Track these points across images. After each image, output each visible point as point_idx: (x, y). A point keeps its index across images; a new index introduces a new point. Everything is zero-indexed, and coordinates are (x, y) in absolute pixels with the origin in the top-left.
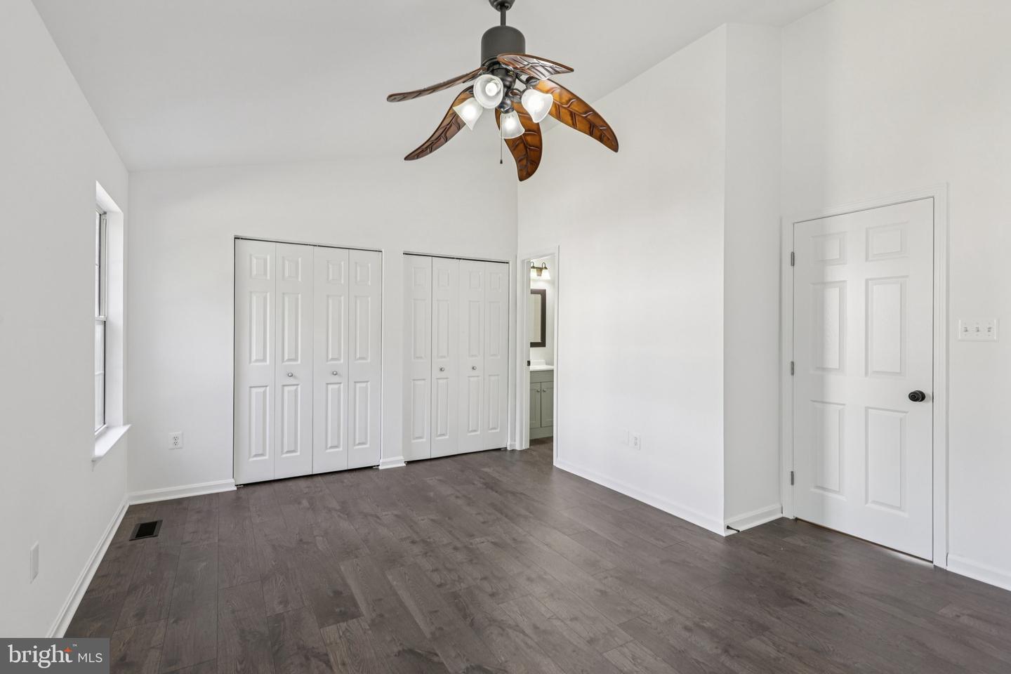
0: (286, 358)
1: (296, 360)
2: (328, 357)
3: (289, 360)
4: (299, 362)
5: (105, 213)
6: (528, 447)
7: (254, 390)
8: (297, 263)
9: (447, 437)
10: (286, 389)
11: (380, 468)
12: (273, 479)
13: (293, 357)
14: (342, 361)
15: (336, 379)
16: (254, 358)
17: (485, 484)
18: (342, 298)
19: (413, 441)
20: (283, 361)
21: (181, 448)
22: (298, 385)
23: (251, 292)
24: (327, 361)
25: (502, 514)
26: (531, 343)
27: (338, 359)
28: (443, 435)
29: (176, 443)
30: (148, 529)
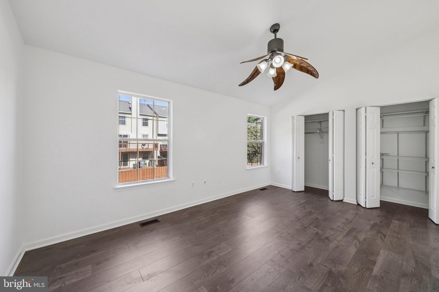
5: (263, 118)
11: (344, 201)
19: (359, 195)
28: (373, 197)
29: (279, 173)
30: (263, 189)
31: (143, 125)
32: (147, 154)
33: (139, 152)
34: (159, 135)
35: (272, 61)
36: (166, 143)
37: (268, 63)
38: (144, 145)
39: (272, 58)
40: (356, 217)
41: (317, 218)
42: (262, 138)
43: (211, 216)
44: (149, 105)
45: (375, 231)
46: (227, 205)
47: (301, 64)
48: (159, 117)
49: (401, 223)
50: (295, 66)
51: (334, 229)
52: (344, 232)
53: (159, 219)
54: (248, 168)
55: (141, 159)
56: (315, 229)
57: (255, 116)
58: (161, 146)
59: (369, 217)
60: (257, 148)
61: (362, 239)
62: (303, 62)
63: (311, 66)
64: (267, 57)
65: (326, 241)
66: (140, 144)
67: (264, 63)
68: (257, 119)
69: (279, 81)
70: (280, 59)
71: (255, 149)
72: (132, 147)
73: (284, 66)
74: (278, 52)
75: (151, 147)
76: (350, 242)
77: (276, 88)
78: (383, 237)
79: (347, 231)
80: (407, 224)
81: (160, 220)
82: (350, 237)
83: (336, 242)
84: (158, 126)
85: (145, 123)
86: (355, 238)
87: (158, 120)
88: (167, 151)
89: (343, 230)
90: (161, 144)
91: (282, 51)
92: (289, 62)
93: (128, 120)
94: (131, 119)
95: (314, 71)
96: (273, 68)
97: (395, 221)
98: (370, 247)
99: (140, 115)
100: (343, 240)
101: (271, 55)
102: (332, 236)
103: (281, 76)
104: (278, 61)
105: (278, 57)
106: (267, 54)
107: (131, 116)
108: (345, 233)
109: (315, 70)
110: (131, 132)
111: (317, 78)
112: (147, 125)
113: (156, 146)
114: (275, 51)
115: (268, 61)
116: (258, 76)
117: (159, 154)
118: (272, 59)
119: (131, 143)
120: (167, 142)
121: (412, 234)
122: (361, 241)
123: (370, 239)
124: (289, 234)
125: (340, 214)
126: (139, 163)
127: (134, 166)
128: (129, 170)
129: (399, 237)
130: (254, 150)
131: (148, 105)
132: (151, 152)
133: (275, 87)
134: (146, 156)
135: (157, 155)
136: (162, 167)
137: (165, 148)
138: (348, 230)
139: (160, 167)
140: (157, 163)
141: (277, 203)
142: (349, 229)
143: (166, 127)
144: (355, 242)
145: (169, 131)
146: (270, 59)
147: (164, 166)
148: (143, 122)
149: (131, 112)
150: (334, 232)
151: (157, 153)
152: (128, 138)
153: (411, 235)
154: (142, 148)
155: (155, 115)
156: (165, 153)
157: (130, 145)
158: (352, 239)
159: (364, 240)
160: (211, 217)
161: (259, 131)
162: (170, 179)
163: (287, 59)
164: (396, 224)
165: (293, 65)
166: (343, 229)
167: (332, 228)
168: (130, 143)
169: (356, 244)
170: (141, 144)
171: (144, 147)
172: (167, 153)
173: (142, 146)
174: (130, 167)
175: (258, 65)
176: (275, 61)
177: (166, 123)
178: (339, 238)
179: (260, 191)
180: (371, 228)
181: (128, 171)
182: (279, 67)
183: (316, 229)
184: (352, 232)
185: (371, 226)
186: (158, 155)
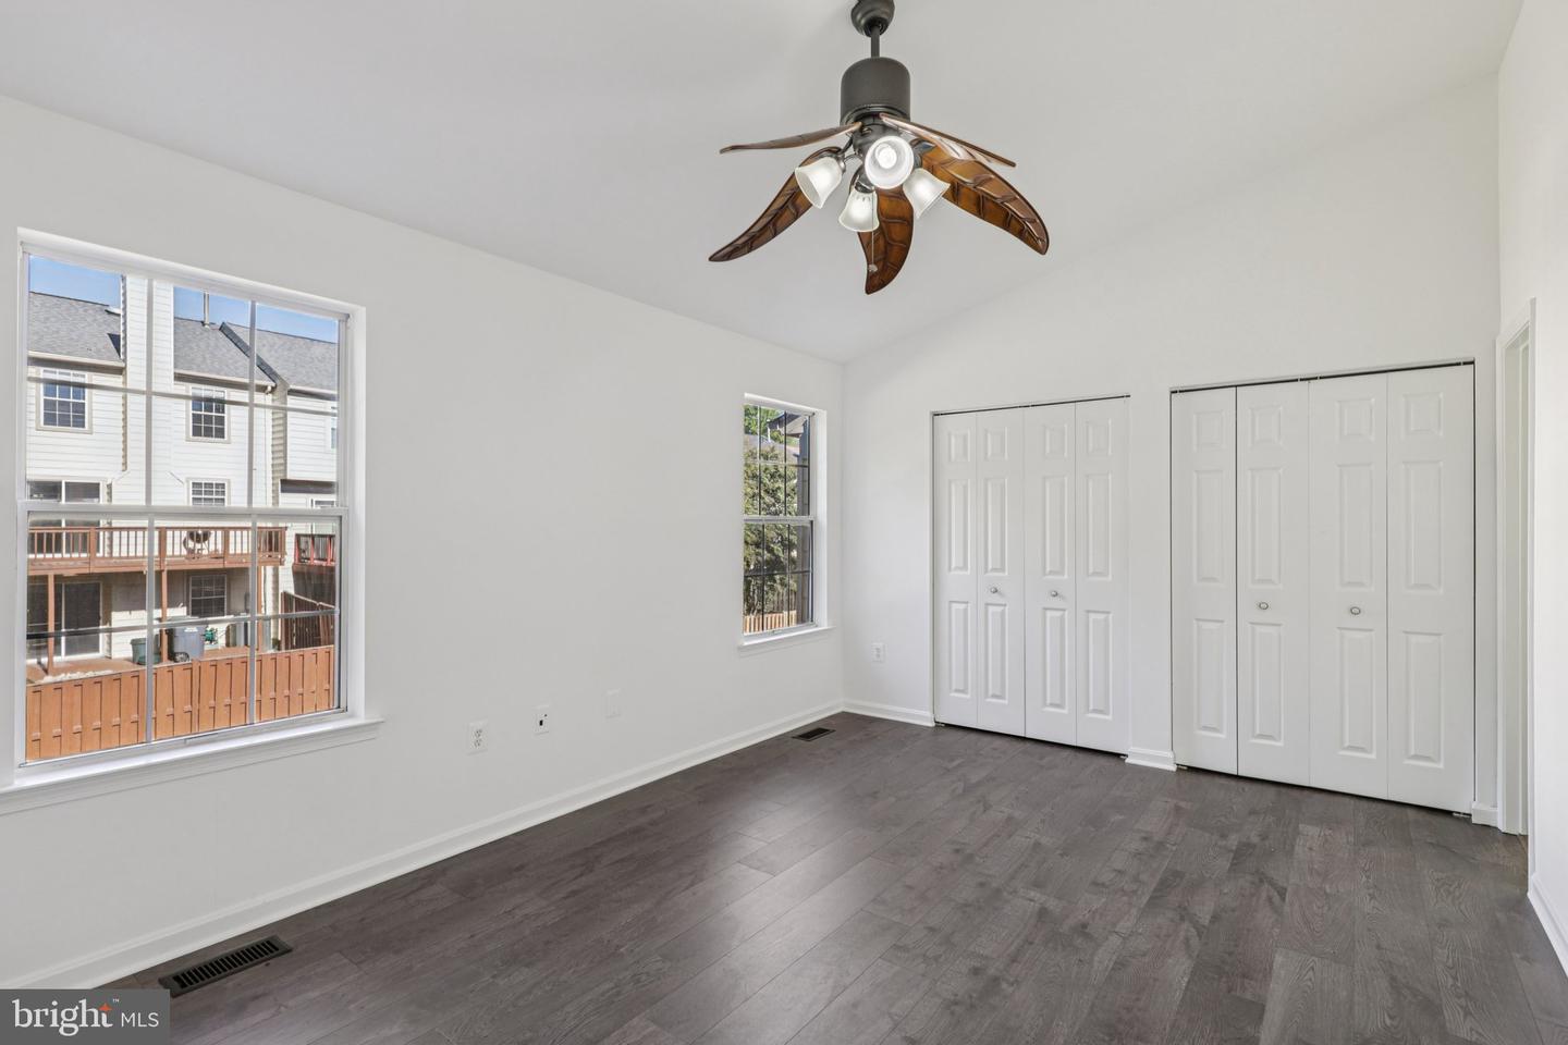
0: (990, 567)
1: (1002, 569)
2: (1044, 568)
3: (994, 570)
4: (1006, 573)
5: (813, 414)
7: (954, 606)
8: (1003, 439)
9: (1278, 744)
10: (991, 609)
11: (1128, 760)
12: (976, 727)
13: (998, 566)
14: (1066, 576)
15: (1056, 602)
16: (953, 565)
17: (1244, 845)
18: (1066, 479)
20: (986, 571)
21: (883, 662)
22: (1005, 605)
23: (950, 482)
24: (1045, 574)
25: (1157, 890)
27: (1061, 573)
28: (1270, 737)
29: (878, 656)
30: (812, 733)
31: (197, 432)
32: (220, 582)
33: (169, 572)
34: (289, 486)
35: (863, 159)
36: (328, 528)
37: (842, 164)
38: (200, 536)
39: (860, 145)
40: (1177, 825)
41: (1037, 845)
42: (805, 506)
43: (574, 887)
44: (233, 328)
45: (1249, 878)
46: (653, 823)
47: (980, 184)
48: (293, 392)
49: (1328, 832)
50: (955, 194)
51: (1103, 885)
52: (1143, 893)
53: (285, 939)
54: (746, 644)
55: (180, 612)
56: (1032, 894)
57: (779, 404)
58: (303, 539)
59: (1223, 819)
60: (778, 548)
61: (1208, 917)
62: (991, 179)
63: (1022, 197)
64: (841, 140)
65: (1079, 941)
66: (177, 533)
67: (826, 165)
68: (787, 418)
69: (886, 252)
70: (898, 152)
71: (771, 551)
72: (126, 549)
73: (910, 188)
74: (887, 121)
75: (241, 545)
76: (1168, 936)
77: (875, 284)
78: (1276, 899)
79: (1152, 889)
80: (1347, 835)
81: (290, 944)
82: (1164, 914)
83: (1115, 940)
84: (285, 438)
85: (208, 419)
86: (1184, 914)
87: (286, 410)
88: (336, 564)
89: (1135, 887)
90: (303, 532)
91: (905, 116)
92: (932, 170)
93: (100, 406)
94: (125, 398)
95: (1033, 222)
96: (865, 191)
97: (1309, 827)
98: (1236, 946)
99: (179, 378)
100: (1140, 931)
101: (853, 132)
102: (1097, 917)
103: (897, 231)
104: (889, 159)
105: (889, 143)
106: (837, 124)
107: (125, 382)
108: (1145, 899)
109: (1036, 218)
110: (121, 467)
111: (1042, 251)
112: (220, 433)
113: (272, 542)
114: (876, 115)
115: (843, 158)
116: (798, 220)
117: (288, 585)
118: (861, 151)
119: (116, 529)
120: (336, 525)
121: (1368, 873)
122: (1204, 926)
123: (1233, 910)
124: (931, 929)
125: (1121, 817)
126: (171, 633)
127: (135, 651)
128: (109, 672)
129: (1328, 890)
130: (767, 555)
131: (224, 329)
132: (243, 571)
133: (870, 277)
134: (207, 594)
135: (276, 588)
136: (309, 651)
137: (326, 551)
138: (1154, 885)
139: (295, 653)
140: (275, 630)
141: (876, 793)
142: (1158, 877)
143: (333, 447)
144: (1182, 934)
145: (345, 463)
146: (851, 151)
147: (317, 643)
148: (196, 418)
149: (125, 361)
150: (1104, 900)
151: (276, 582)
152: (103, 500)
153: (1364, 879)
154: (191, 551)
155: (270, 384)
156: (321, 576)
157: (111, 539)
158: (1172, 920)
159: (1215, 918)
160: (574, 893)
161: (792, 471)
162: (351, 716)
163: (927, 157)
164: (1312, 837)
165: (948, 186)
166: (1136, 879)
167: (1095, 884)
168: (114, 525)
169: (1187, 940)
170: (185, 534)
171: (198, 546)
172: (332, 578)
173: (191, 544)
174: (116, 655)
175: (798, 170)
176: (875, 162)
177: (331, 423)
178: (1125, 925)
179: (802, 742)
180: (1232, 865)
181: (98, 681)
182: (893, 187)
183: (1038, 895)
184: (1170, 889)
185: (1232, 855)
186: (281, 591)
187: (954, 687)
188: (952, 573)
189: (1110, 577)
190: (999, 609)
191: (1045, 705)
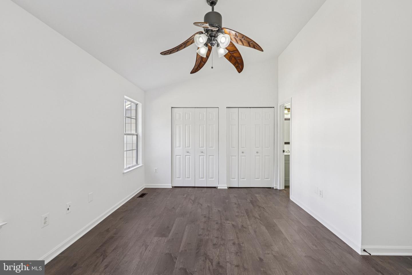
0: (186, 146)
1: (189, 147)
3: (187, 147)
4: (191, 148)
5: (137, 104)
6: (284, 189)
7: (177, 157)
8: (190, 114)
9: (245, 180)
10: (187, 157)
11: (218, 188)
12: (182, 186)
13: (188, 146)
14: (205, 148)
15: (203, 154)
16: (177, 146)
17: (251, 201)
18: (205, 126)
19: (231, 180)
20: (185, 147)
21: (157, 173)
23: (176, 125)
24: (200, 148)
25: (247, 214)
26: (285, 143)
27: (203, 147)
28: (244, 179)
29: (156, 171)
40: (238, 200)
41: (219, 211)
45: (257, 207)
51: (237, 216)
54: (125, 172)
65: (244, 229)
82: (252, 218)
83: (250, 227)
98: (267, 221)
108: (247, 216)
123: (261, 214)
138: (245, 213)
142: (245, 211)
144: (258, 222)
158: (254, 219)
159: (260, 217)
166: (241, 213)
178: (248, 223)
180: (252, 205)
183: (229, 222)
185: (251, 203)
187: (177, 177)
188: (177, 148)
189: (214, 148)
190: (189, 156)
191: (199, 178)
